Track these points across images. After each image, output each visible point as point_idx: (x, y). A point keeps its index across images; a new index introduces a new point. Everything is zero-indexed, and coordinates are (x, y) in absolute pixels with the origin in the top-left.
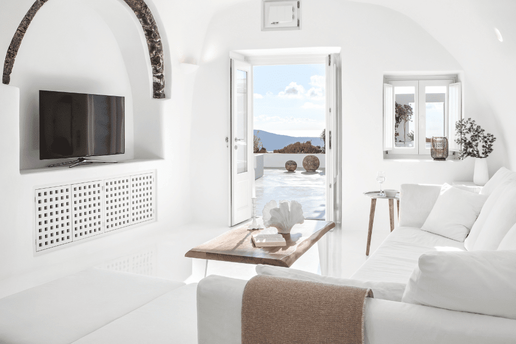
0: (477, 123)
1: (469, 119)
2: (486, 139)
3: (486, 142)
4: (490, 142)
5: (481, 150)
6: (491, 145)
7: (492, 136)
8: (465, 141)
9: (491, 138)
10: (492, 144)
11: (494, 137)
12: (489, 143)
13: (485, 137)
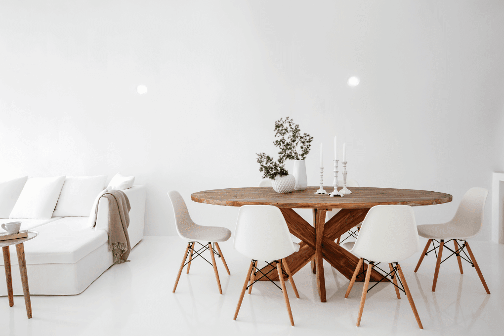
0: (295, 122)
1: (287, 118)
2: (303, 140)
3: (303, 143)
4: (308, 142)
5: (300, 151)
6: (310, 145)
7: (308, 136)
8: (283, 143)
9: (308, 138)
10: (310, 143)
11: (311, 136)
12: (307, 144)
13: (302, 138)
